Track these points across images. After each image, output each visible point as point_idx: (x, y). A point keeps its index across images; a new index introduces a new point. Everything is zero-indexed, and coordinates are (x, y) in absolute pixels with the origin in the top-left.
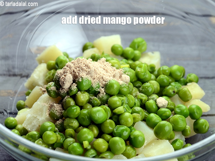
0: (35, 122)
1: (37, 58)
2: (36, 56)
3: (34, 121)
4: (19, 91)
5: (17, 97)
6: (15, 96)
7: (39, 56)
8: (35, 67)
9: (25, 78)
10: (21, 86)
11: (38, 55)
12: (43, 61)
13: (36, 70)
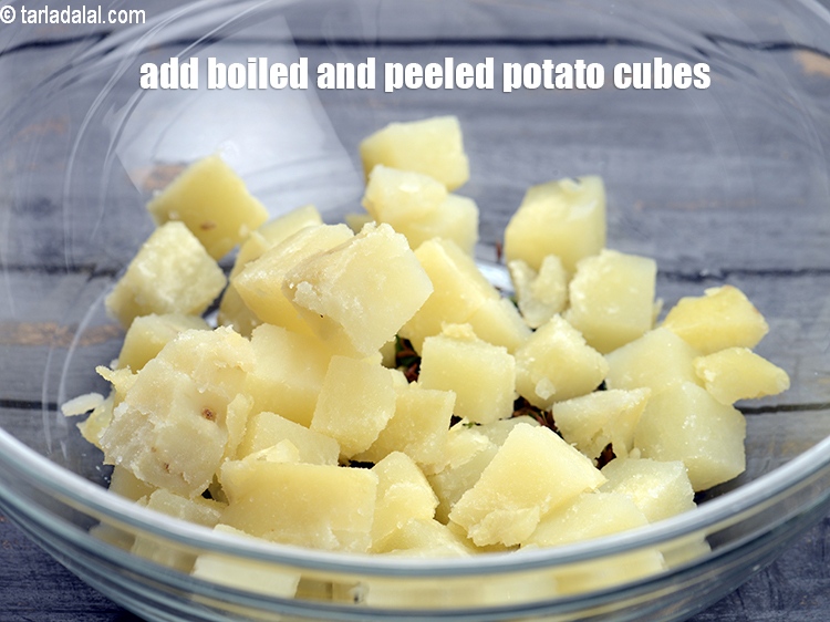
0: (140, 434)
1: (150, 206)
2: (149, 196)
3: (136, 432)
4: (83, 325)
5: (79, 346)
6: (68, 342)
7: (161, 197)
8: (146, 237)
9: (106, 280)
10: (93, 308)
11: (157, 193)
12: (172, 215)
13: (147, 246)
